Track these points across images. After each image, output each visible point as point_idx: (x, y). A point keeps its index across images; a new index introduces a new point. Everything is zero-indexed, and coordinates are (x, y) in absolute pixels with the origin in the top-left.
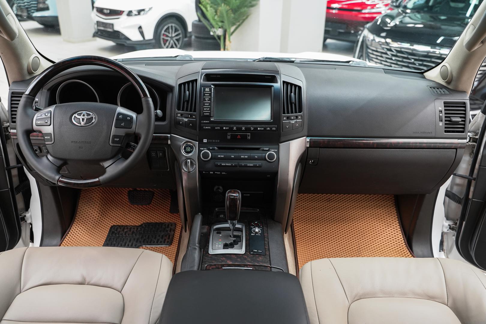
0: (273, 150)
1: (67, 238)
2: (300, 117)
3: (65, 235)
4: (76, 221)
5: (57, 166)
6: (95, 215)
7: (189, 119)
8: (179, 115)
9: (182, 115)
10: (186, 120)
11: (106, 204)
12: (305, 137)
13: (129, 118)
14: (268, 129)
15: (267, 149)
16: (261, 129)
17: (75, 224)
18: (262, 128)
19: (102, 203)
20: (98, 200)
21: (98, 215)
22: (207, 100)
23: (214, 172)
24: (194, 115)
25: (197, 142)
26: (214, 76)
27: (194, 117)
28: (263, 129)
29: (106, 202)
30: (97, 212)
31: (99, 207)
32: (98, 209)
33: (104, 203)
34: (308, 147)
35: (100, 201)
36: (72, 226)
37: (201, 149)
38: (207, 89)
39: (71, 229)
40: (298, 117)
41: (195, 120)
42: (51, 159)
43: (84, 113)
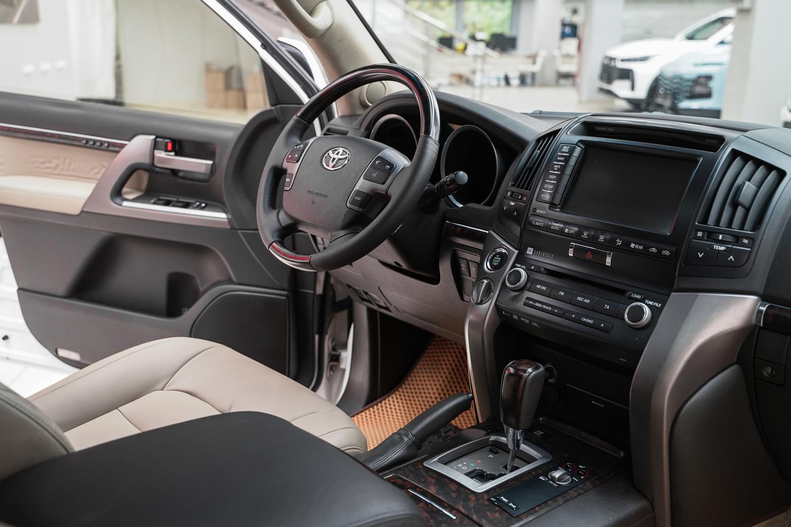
0: (651, 303)
1: (370, 411)
2: (745, 241)
3: (370, 405)
4: (399, 391)
5: (281, 225)
6: (432, 395)
7: (517, 203)
8: (509, 194)
9: (512, 194)
10: (513, 204)
11: (459, 383)
12: (754, 298)
13: (389, 167)
14: (654, 250)
15: (639, 297)
16: (637, 246)
17: (396, 395)
18: (640, 245)
19: (452, 378)
20: (448, 369)
21: (437, 395)
22: (556, 169)
23: (519, 317)
24: (526, 196)
25: (517, 252)
27: (525, 199)
28: (641, 247)
29: (459, 380)
30: (437, 389)
31: (444, 381)
32: (440, 385)
33: (455, 379)
34: (760, 328)
35: (450, 373)
36: (388, 397)
37: (516, 264)
38: (566, 149)
39: (385, 399)
40: (741, 239)
41: (524, 204)
42: (282, 215)
43: (341, 150)
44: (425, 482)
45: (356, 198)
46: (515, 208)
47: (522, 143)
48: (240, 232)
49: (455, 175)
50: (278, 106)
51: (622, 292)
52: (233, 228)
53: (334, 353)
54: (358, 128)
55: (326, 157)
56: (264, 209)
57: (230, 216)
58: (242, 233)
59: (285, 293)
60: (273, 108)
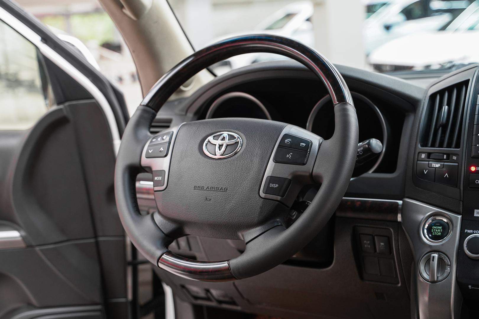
5: (163, 232)
7: (443, 163)
8: (423, 156)
9: (429, 155)
10: (438, 165)
13: (304, 144)
24: (455, 155)
25: (460, 217)
27: (455, 158)
37: (466, 231)
41: (457, 164)
42: (158, 218)
43: (225, 134)
45: (272, 185)
48: (37, 249)
49: (370, 141)
50: (67, 104)
52: (29, 246)
54: (184, 113)
57: (23, 233)
58: (41, 250)
60: (61, 107)
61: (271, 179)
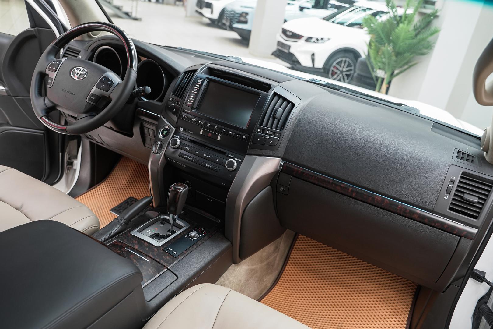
0: (237, 159)
1: (91, 192)
2: (277, 135)
3: (91, 188)
4: (106, 181)
5: (46, 106)
6: (123, 183)
7: (175, 105)
8: (171, 99)
9: (173, 99)
10: (173, 105)
11: (137, 177)
12: (279, 159)
13: (110, 83)
14: (239, 135)
15: (231, 156)
16: (232, 133)
17: (104, 183)
18: (233, 132)
19: (133, 175)
20: (131, 170)
21: (126, 183)
22: (195, 91)
23: (176, 162)
25: (175, 129)
26: (216, 72)
27: (179, 103)
28: (234, 134)
29: (137, 176)
30: (126, 180)
31: (129, 176)
32: (128, 178)
33: (135, 175)
34: (280, 171)
35: (132, 172)
36: (101, 184)
37: (174, 135)
38: (200, 81)
39: (99, 185)
40: (276, 133)
41: (179, 106)
42: (46, 100)
43: (82, 69)
44: (133, 243)
45: (92, 97)
46: (174, 107)
47: (177, 73)
48: (13, 98)
49: (145, 88)
50: (36, 28)
51: (224, 153)
52: (9, 95)
53: (70, 161)
54: (87, 50)
55: (73, 72)
56: (36, 96)
57: (7, 89)
58: (15, 98)
59: (43, 132)
60: (33, 29)
61: (93, 95)
